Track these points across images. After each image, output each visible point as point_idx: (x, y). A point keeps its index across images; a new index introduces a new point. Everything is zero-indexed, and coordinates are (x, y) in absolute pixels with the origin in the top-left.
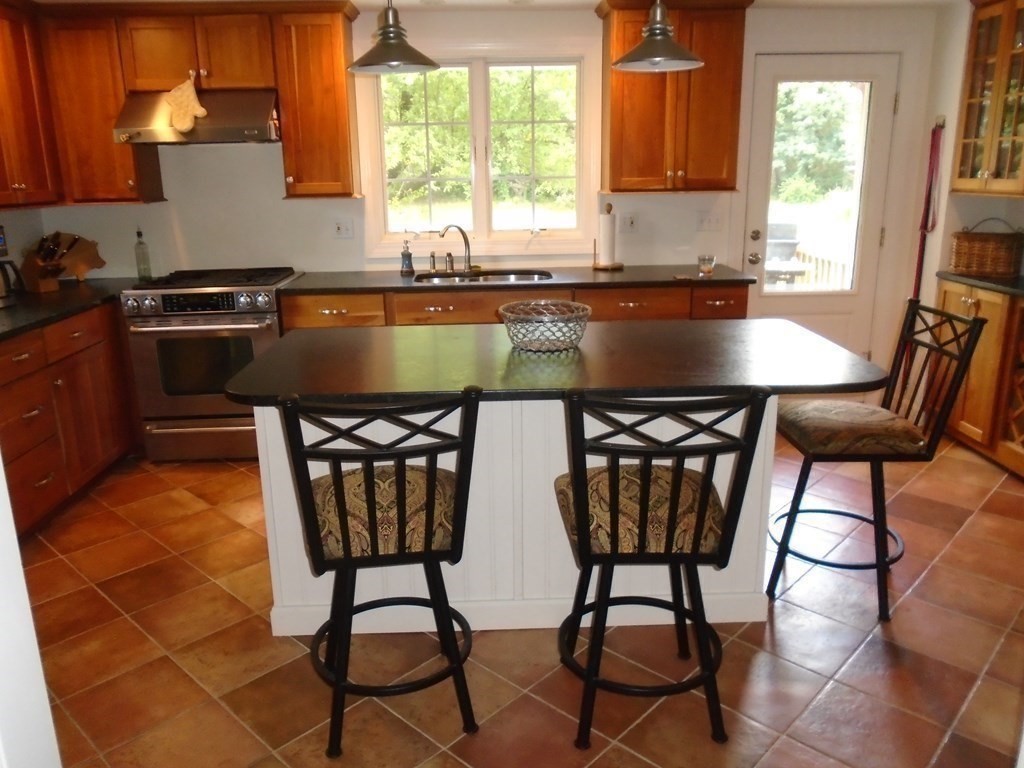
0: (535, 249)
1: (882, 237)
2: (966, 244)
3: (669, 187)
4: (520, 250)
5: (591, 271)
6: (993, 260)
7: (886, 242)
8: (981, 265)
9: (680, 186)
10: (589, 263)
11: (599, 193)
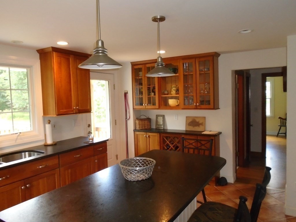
0: (19, 142)
1: (116, 122)
2: (141, 122)
3: (74, 112)
4: (13, 143)
5: (43, 146)
6: (147, 125)
7: (117, 124)
8: (145, 127)
9: (77, 112)
10: (42, 143)
11: (43, 116)
